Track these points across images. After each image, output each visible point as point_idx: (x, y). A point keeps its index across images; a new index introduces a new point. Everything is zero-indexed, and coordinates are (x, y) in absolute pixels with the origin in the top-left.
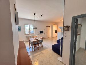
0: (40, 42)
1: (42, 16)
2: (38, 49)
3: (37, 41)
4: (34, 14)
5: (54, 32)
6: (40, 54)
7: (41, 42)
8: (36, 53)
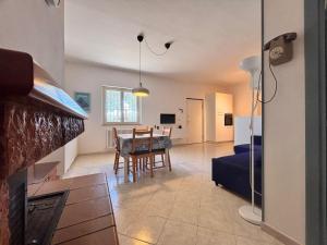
0: (160, 145)
1: (168, 46)
2: (152, 176)
3: (149, 139)
4: (140, 38)
5: (220, 120)
6: (156, 192)
7: (162, 146)
8: (140, 188)
